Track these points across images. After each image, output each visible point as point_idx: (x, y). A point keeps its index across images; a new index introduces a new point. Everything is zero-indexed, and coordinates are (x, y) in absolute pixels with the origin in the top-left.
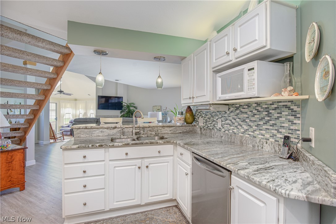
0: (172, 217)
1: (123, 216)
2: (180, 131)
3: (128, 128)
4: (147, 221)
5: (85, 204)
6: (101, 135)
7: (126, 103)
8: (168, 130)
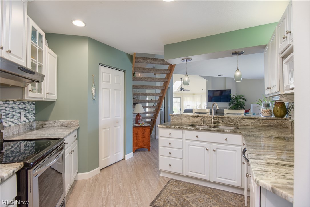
0: (235, 202)
1: (196, 185)
2: (264, 124)
3: (208, 117)
4: (212, 195)
5: (170, 166)
6: (188, 121)
7: (234, 96)
8: (249, 122)
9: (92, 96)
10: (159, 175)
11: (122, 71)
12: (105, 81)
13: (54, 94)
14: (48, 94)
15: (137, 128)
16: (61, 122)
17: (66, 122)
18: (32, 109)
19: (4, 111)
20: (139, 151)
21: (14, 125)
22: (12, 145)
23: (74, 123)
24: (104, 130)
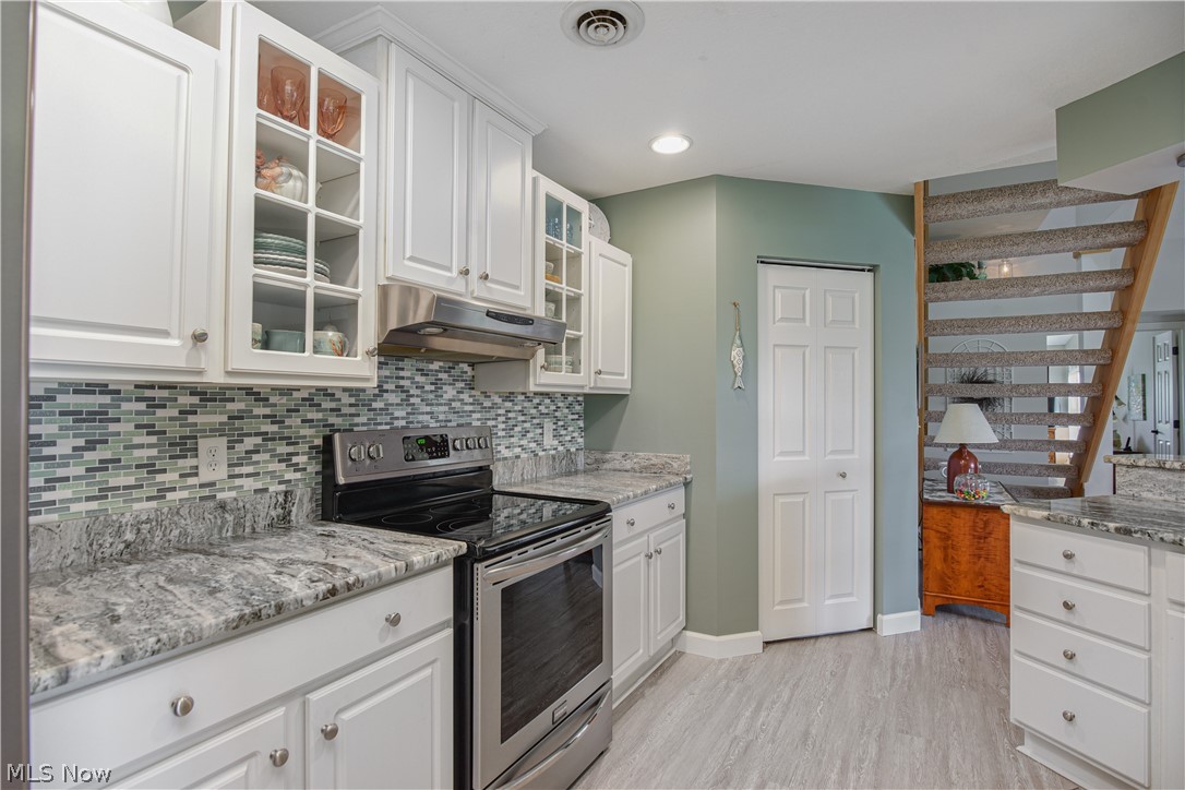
5: (1070, 718)
9: (733, 376)
10: (1014, 746)
11: (863, 270)
12: (782, 319)
13: (622, 375)
14: (600, 372)
15: (948, 510)
16: (643, 457)
17: (654, 461)
18: (576, 417)
19: (503, 419)
20: (961, 614)
21: (526, 455)
22: (522, 505)
23: (675, 465)
24: (780, 500)
